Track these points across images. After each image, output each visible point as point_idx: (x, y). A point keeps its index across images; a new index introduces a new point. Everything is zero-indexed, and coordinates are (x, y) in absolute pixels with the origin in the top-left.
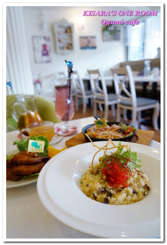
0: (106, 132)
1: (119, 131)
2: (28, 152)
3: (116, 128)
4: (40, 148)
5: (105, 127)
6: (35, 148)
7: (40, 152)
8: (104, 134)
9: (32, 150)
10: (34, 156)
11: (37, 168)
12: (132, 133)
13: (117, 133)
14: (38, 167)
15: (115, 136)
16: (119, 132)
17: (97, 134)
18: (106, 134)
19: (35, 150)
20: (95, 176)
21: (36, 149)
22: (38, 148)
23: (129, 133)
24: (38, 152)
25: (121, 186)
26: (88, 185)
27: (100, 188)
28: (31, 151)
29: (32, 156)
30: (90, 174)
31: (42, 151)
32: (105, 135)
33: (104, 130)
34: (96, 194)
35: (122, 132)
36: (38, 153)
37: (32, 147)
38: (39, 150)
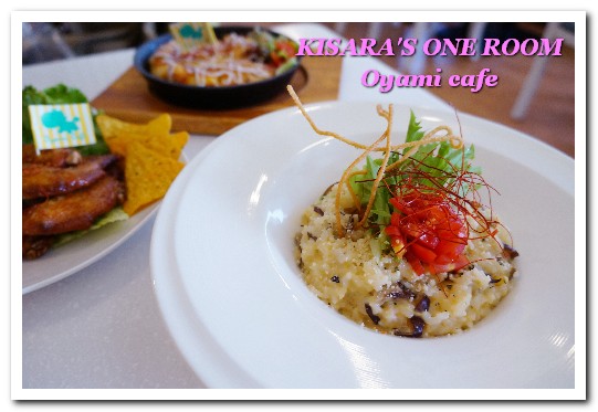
0: (213, 62)
1: (253, 56)
2: (38, 153)
3: (239, 47)
4: (80, 131)
5: (208, 47)
6: (60, 131)
7: (83, 143)
8: (210, 70)
9: (53, 141)
10: (68, 160)
11: (102, 200)
12: (293, 61)
13: (246, 61)
14: (103, 196)
15: (244, 74)
16: (254, 60)
17: (189, 71)
18: (218, 70)
19: (61, 139)
20: (354, 244)
21: (65, 134)
22: (73, 132)
23: (283, 60)
24: (75, 143)
25: (451, 267)
26: (336, 280)
27: (385, 286)
28: (49, 146)
29: (62, 162)
30: (332, 238)
31: (92, 140)
32: (218, 74)
33: (205, 54)
34: (377, 309)
35: (262, 59)
36: (79, 148)
37: (46, 130)
38: (79, 138)
